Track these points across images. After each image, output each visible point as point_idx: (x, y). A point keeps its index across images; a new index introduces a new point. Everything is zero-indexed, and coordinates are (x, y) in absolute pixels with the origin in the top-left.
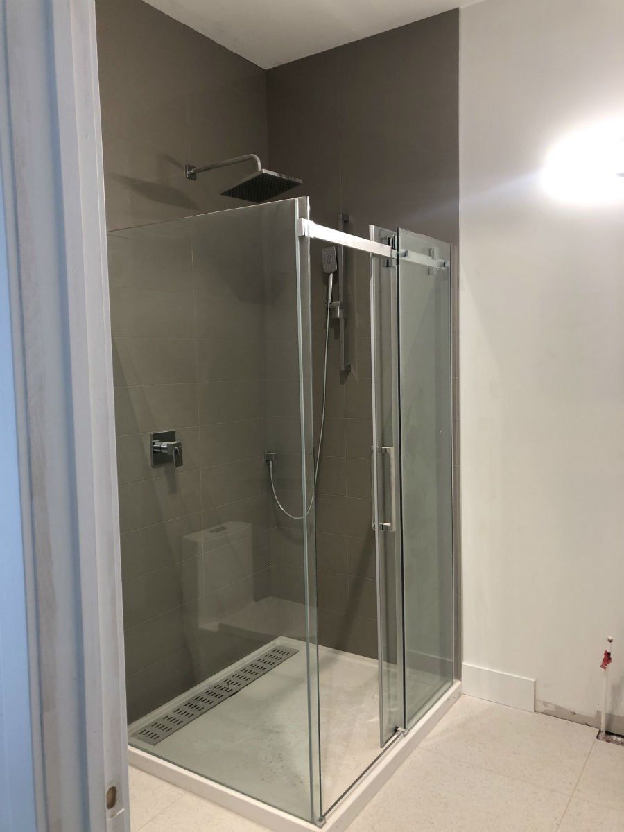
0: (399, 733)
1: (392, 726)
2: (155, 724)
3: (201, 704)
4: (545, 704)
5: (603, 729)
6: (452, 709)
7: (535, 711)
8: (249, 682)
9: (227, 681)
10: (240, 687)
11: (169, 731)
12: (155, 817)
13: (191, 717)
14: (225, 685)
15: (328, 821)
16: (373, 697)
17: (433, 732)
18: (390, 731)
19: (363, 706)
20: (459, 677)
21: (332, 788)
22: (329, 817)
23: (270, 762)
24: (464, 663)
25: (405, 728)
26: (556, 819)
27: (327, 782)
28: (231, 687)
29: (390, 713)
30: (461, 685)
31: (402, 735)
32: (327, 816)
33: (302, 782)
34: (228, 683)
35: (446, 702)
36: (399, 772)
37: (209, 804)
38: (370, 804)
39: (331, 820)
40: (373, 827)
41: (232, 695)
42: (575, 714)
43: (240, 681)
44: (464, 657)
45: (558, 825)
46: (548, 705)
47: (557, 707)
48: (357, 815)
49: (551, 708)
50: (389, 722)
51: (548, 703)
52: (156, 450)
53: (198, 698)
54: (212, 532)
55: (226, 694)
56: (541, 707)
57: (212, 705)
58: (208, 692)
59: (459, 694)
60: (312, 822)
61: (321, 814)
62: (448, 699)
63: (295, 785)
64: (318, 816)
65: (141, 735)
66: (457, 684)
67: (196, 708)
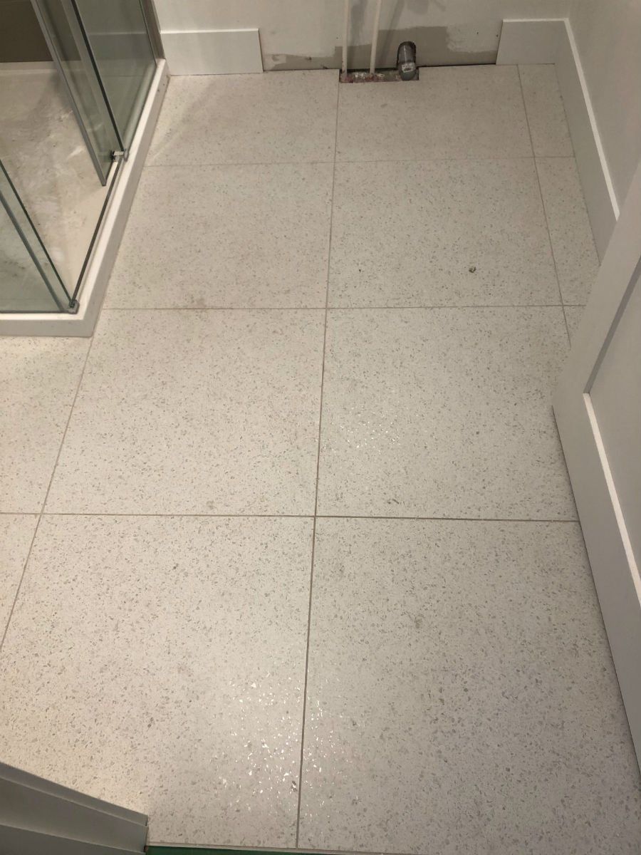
0: (117, 159)
1: (106, 154)
4: (274, 57)
5: (345, 68)
6: (166, 101)
7: (264, 71)
15: (81, 302)
16: (60, 120)
17: (156, 141)
18: (106, 161)
20: (161, 54)
21: (68, 260)
22: (80, 298)
24: (162, 32)
25: (122, 150)
26: (327, 194)
27: (57, 255)
29: (95, 134)
30: (166, 64)
31: (123, 161)
32: (77, 298)
33: (23, 268)
35: (157, 95)
36: (137, 206)
38: (118, 258)
39: (84, 300)
40: (134, 283)
42: (310, 59)
44: (160, 23)
45: (331, 200)
46: (278, 57)
47: (289, 57)
48: (110, 277)
49: (282, 61)
51: (278, 55)
56: (271, 64)
59: (167, 78)
60: (62, 311)
61: (69, 297)
62: (158, 90)
63: (16, 275)
64: (66, 301)
66: (162, 64)
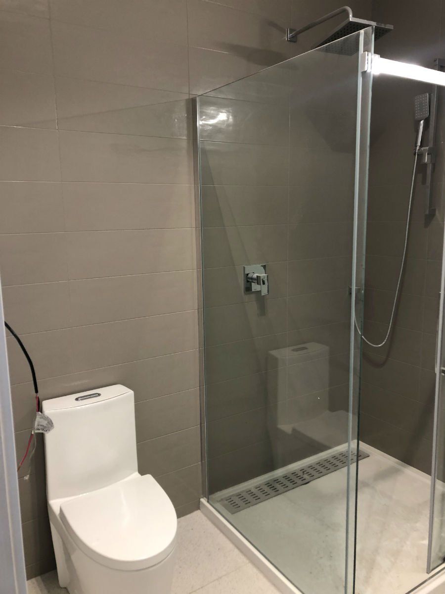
2: (239, 495)
3: (278, 486)
8: (321, 474)
9: (303, 471)
10: (313, 478)
11: (248, 504)
12: (220, 578)
13: (267, 496)
14: (300, 474)
18: (439, 559)
19: (418, 525)
23: (321, 558)
28: (306, 476)
34: (303, 472)
37: (264, 580)
41: (303, 484)
43: (314, 473)
50: (440, 550)
52: (248, 280)
53: (276, 481)
54: (293, 350)
55: (300, 482)
57: (287, 489)
58: (286, 477)
65: (226, 502)
67: (274, 489)
